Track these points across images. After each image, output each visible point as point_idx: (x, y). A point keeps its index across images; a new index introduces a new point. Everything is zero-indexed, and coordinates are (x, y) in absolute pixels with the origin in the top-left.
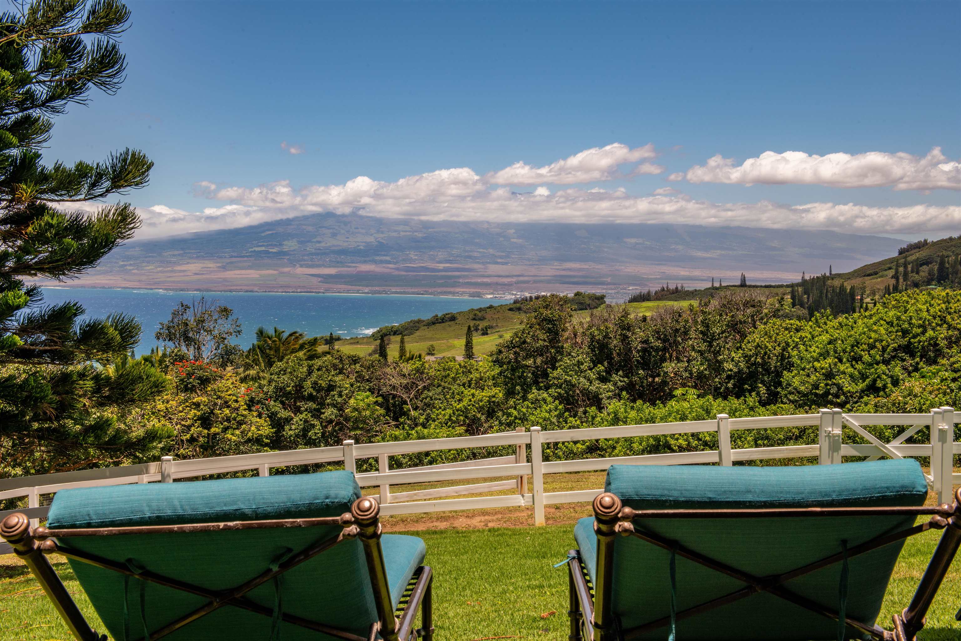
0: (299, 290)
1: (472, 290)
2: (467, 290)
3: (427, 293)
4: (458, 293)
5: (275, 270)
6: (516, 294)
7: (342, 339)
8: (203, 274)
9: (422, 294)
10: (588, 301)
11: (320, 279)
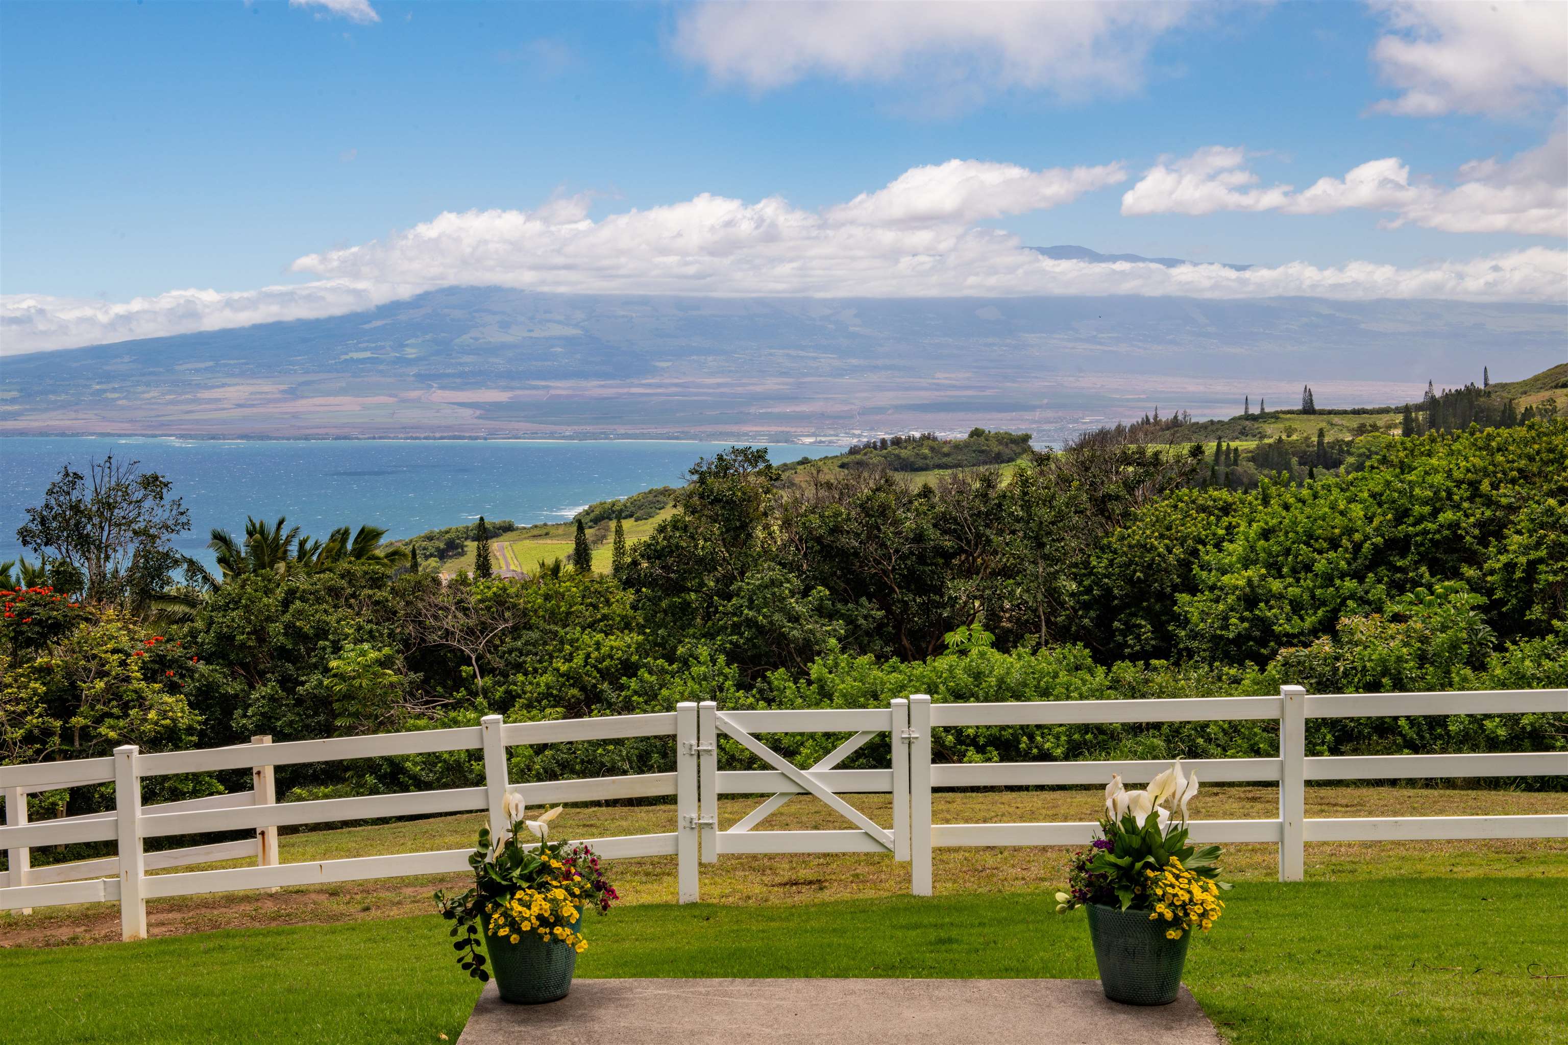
0: (438, 435)
1: (774, 429)
2: (765, 429)
3: (686, 436)
4: (746, 434)
5: (390, 396)
6: (859, 436)
7: (517, 529)
8: (253, 406)
9: (677, 438)
10: (996, 448)
11: (478, 412)
